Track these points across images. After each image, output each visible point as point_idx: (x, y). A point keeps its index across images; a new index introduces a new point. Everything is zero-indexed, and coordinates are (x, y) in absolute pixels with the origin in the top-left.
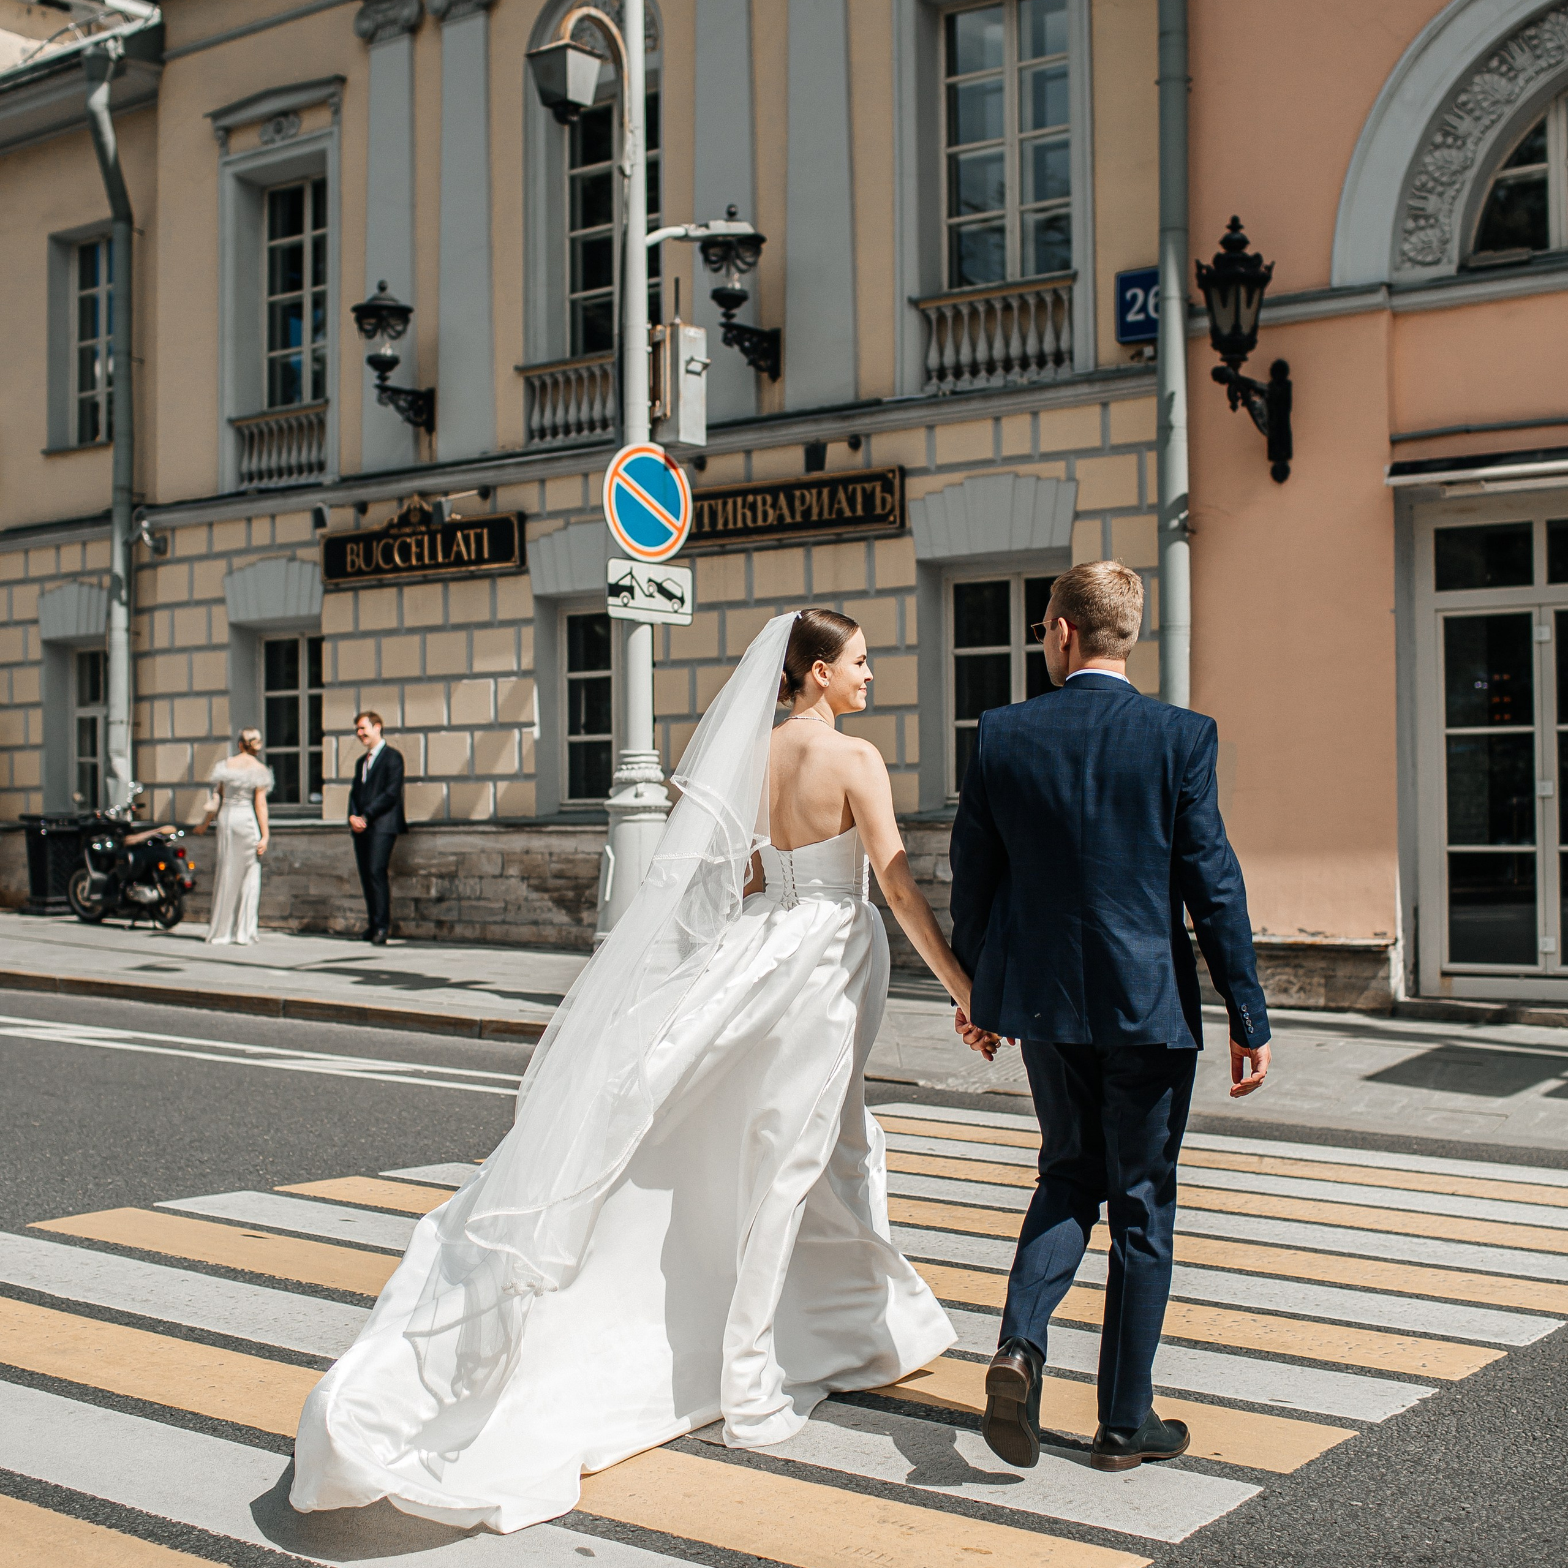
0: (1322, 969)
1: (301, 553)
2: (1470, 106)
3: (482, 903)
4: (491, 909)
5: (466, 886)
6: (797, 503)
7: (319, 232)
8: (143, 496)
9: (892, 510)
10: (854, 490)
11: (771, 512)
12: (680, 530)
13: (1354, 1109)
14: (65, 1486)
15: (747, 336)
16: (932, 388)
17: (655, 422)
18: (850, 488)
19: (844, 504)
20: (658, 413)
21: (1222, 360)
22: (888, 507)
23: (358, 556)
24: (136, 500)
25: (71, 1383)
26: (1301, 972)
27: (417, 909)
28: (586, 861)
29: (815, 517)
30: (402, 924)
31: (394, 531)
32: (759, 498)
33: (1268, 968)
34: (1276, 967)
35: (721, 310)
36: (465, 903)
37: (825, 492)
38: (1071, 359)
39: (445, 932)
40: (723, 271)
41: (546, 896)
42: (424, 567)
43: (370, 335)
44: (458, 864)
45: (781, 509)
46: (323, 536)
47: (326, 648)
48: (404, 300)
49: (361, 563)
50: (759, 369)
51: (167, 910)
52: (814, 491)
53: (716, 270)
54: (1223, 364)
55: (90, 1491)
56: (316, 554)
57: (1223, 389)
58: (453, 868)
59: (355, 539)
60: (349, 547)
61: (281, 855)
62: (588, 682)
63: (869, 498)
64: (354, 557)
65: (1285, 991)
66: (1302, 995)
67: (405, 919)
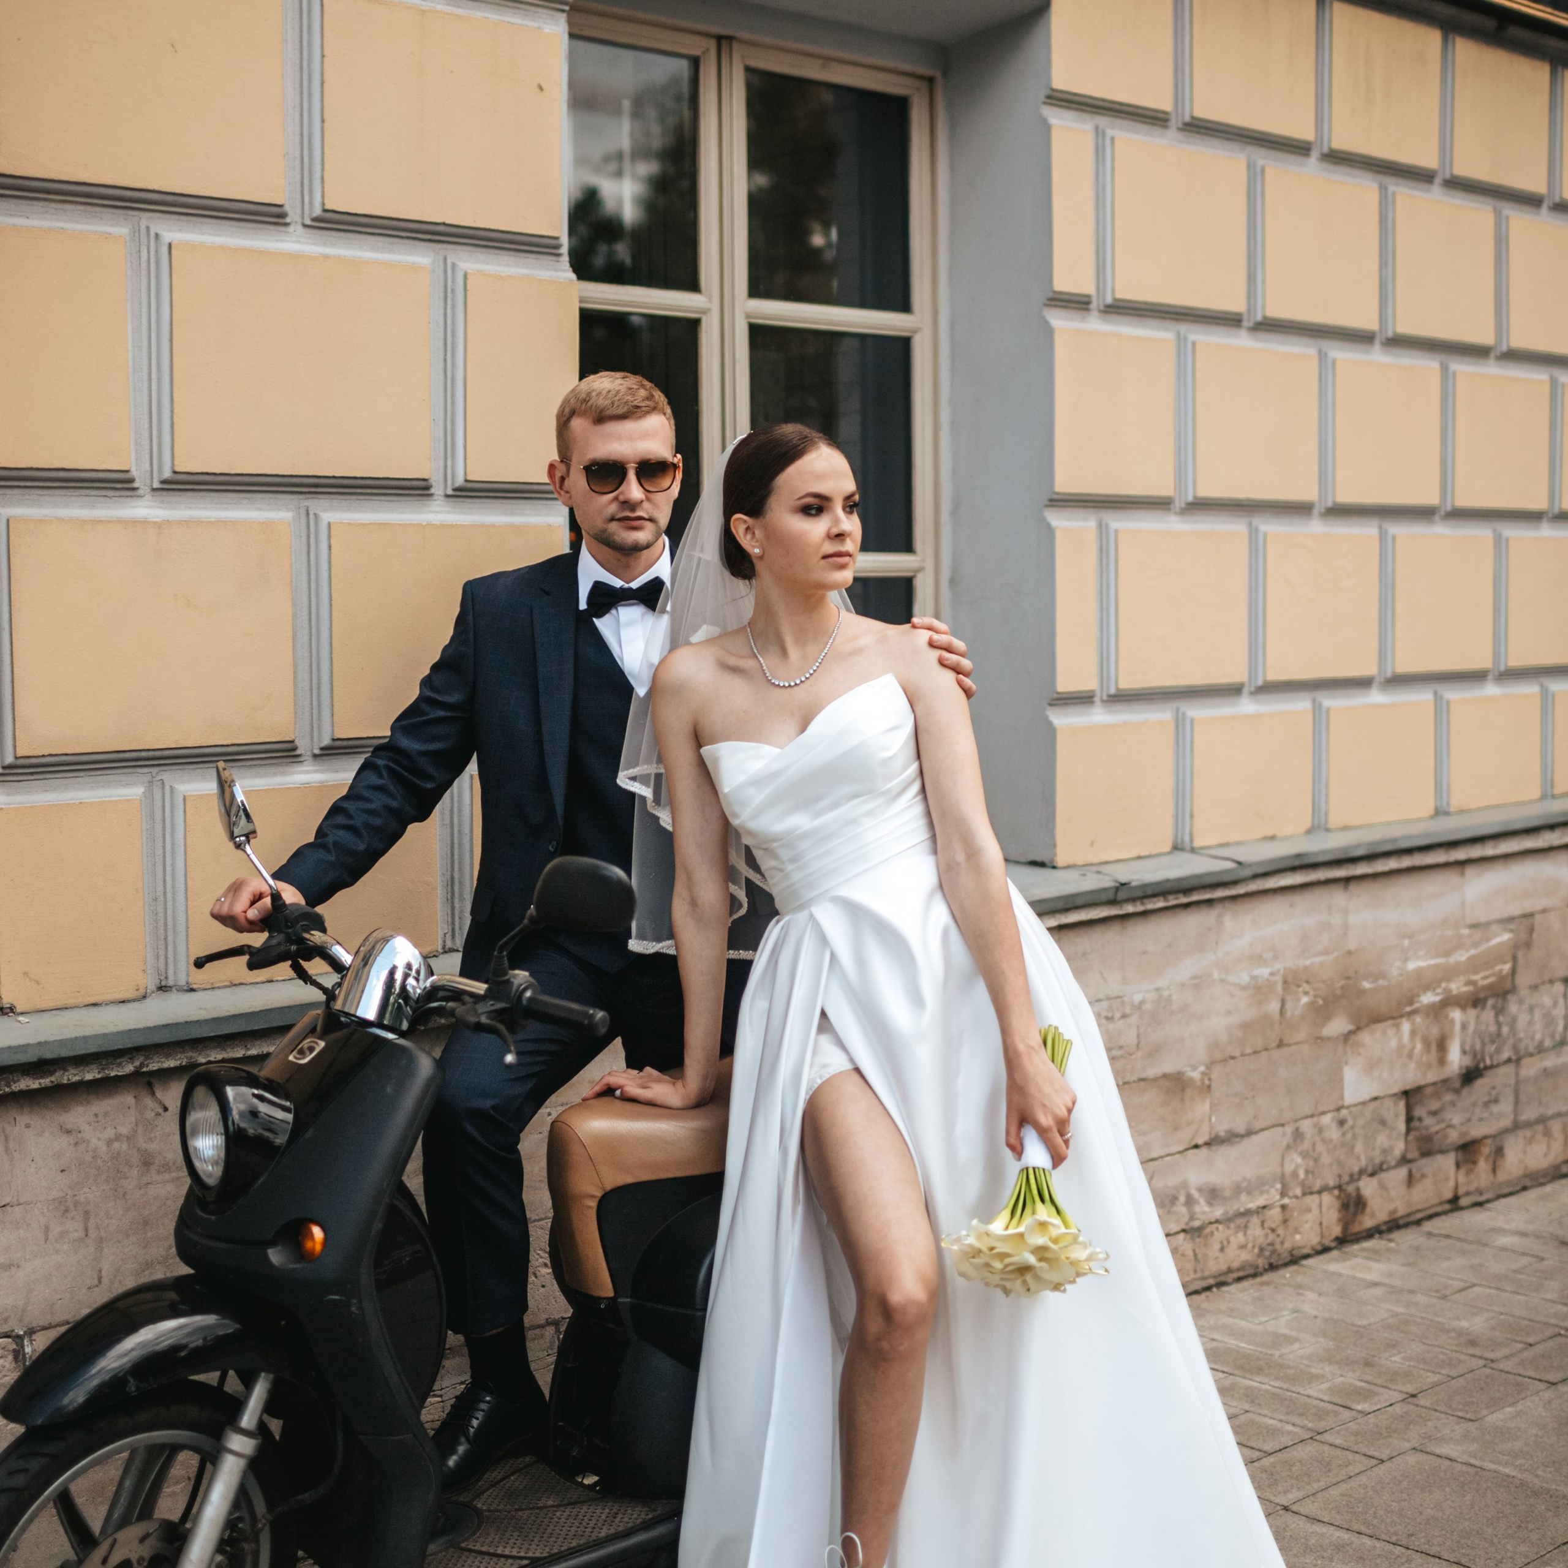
5: (1533, 1016)
36: (1527, 1069)
58: (1507, 967)
67: (1376, 1171)
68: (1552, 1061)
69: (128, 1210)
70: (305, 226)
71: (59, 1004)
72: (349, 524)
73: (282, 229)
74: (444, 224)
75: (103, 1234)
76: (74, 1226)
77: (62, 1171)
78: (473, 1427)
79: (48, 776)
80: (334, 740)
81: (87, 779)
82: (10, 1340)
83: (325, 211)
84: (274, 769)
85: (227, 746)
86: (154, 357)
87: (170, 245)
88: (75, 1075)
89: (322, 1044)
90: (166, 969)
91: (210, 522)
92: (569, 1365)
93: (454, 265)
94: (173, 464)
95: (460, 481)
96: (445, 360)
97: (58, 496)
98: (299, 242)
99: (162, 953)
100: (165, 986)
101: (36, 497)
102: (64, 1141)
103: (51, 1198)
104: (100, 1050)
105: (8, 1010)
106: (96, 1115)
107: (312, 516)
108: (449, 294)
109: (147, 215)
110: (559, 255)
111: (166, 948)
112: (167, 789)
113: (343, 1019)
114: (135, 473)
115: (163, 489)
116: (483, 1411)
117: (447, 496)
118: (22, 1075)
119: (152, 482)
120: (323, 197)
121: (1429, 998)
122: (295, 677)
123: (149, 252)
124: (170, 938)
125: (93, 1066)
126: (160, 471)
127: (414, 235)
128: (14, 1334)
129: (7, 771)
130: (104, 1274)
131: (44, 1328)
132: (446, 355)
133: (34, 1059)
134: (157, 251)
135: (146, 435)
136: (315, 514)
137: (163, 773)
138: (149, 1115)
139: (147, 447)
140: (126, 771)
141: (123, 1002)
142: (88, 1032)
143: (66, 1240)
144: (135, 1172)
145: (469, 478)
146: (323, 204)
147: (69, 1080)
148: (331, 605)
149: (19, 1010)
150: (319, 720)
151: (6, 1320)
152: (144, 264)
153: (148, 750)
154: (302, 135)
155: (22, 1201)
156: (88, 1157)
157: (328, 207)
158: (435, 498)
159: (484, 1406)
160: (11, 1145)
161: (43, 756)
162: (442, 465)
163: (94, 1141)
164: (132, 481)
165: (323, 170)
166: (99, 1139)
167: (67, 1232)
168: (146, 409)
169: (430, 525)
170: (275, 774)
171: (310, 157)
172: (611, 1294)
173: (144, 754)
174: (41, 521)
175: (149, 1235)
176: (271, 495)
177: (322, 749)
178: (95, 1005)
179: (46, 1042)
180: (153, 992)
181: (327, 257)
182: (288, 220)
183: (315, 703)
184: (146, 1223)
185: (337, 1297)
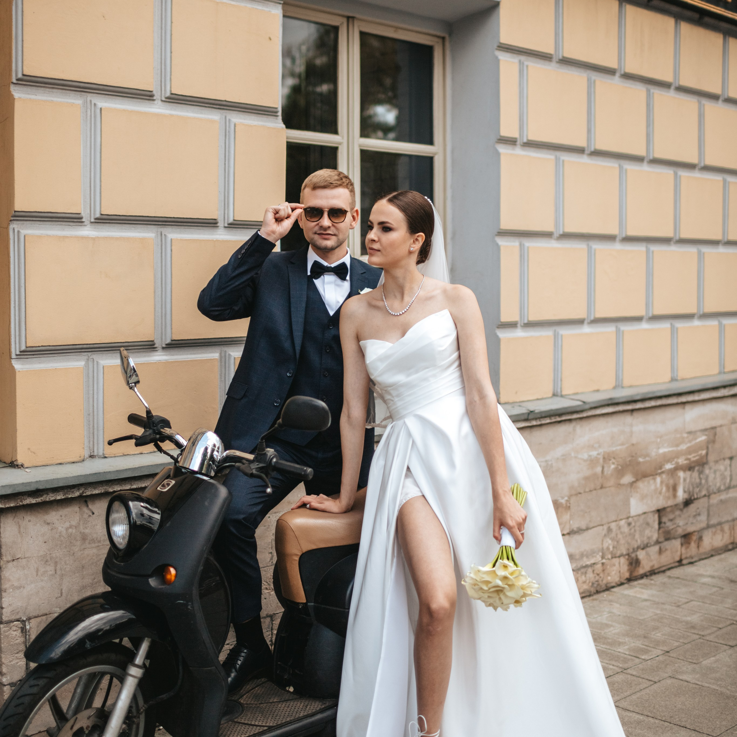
30: (641, 555)
67: (645, 547)
68: (723, 496)
69: (75, 561)
70: (162, 101)
71: (44, 463)
72: (181, 240)
73: (152, 102)
74: (226, 101)
75: (63, 572)
76: (50, 569)
77: (45, 542)
78: (238, 665)
79: (41, 356)
80: (172, 340)
81: (59, 358)
82: (19, 622)
83: (172, 94)
84: (144, 354)
85: (123, 343)
86: (92, 160)
87: (101, 109)
88: (52, 497)
89: (173, 482)
90: (93, 447)
91: (117, 238)
92: (283, 635)
93: (229, 120)
94: (101, 211)
95: (231, 220)
96: (225, 164)
97: (48, 225)
98: (159, 108)
99: (92, 439)
100: (93, 456)
101: (38, 225)
102: (45, 529)
103: (39, 555)
104: (64, 485)
105: (21, 466)
106: (61, 516)
107: (163, 236)
108: (227, 133)
109: (91, 95)
110: (277, 116)
111: (94, 438)
112: (95, 362)
113: (183, 470)
114: (83, 214)
115: (96, 222)
116: (243, 657)
117: (225, 227)
118: (28, 497)
119: (91, 219)
120: (171, 87)
121: (669, 466)
122: (155, 311)
123: (91, 112)
124: (95, 433)
125: (61, 493)
126: (94, 214)
127: (212, 106)
128: (21, 620)
129: (22, 353)
130: (63, 591)
131: (35, 617)
132: (225, 161)
133: (34, 489)
134: (95, 112)
135: (88, 197)
136: (165, 235)
137: (93, 355)
138: (86, 516)
139: (89, 202)
140: (76, 354)
141: (74, 463)
142: (59, 476)
143: (46, 575)
144: (79, 543)
145: (235, 219)
146: (171, 91)
147: (49, 499)
148: (172, 277)
149: (25, 466)
150: (165, 331)
151: (18, 613)
152: (89, 118)
153: (87, 344)
154: (161, 59)
155: (26, 556)
156: (57, 536)
157: (173, 92)
158: (219, 228)
159: (243, 654)
160: (22, 529)
161: (39, 346)
162: (223, 213)
163: (60, 528)
164: (81, 218)
165: (171, 75)
166: (62, 527)
167: (47, 571)
168: (88, 185)
169: (217, 241)
170: (145, 356)
171: (165, 69)
172: (305, 601)
173: (85, 346)
174: (39, 237)
175: (85, 573)
176: (145, 226)
177: (166, 345)
178: (60, 464)
179: (40, 481)
180: (87, 458)
181: (172, 115)
182: (155, 98)
183: (163, 323)
184: (83, 567)
185: (182, 602)
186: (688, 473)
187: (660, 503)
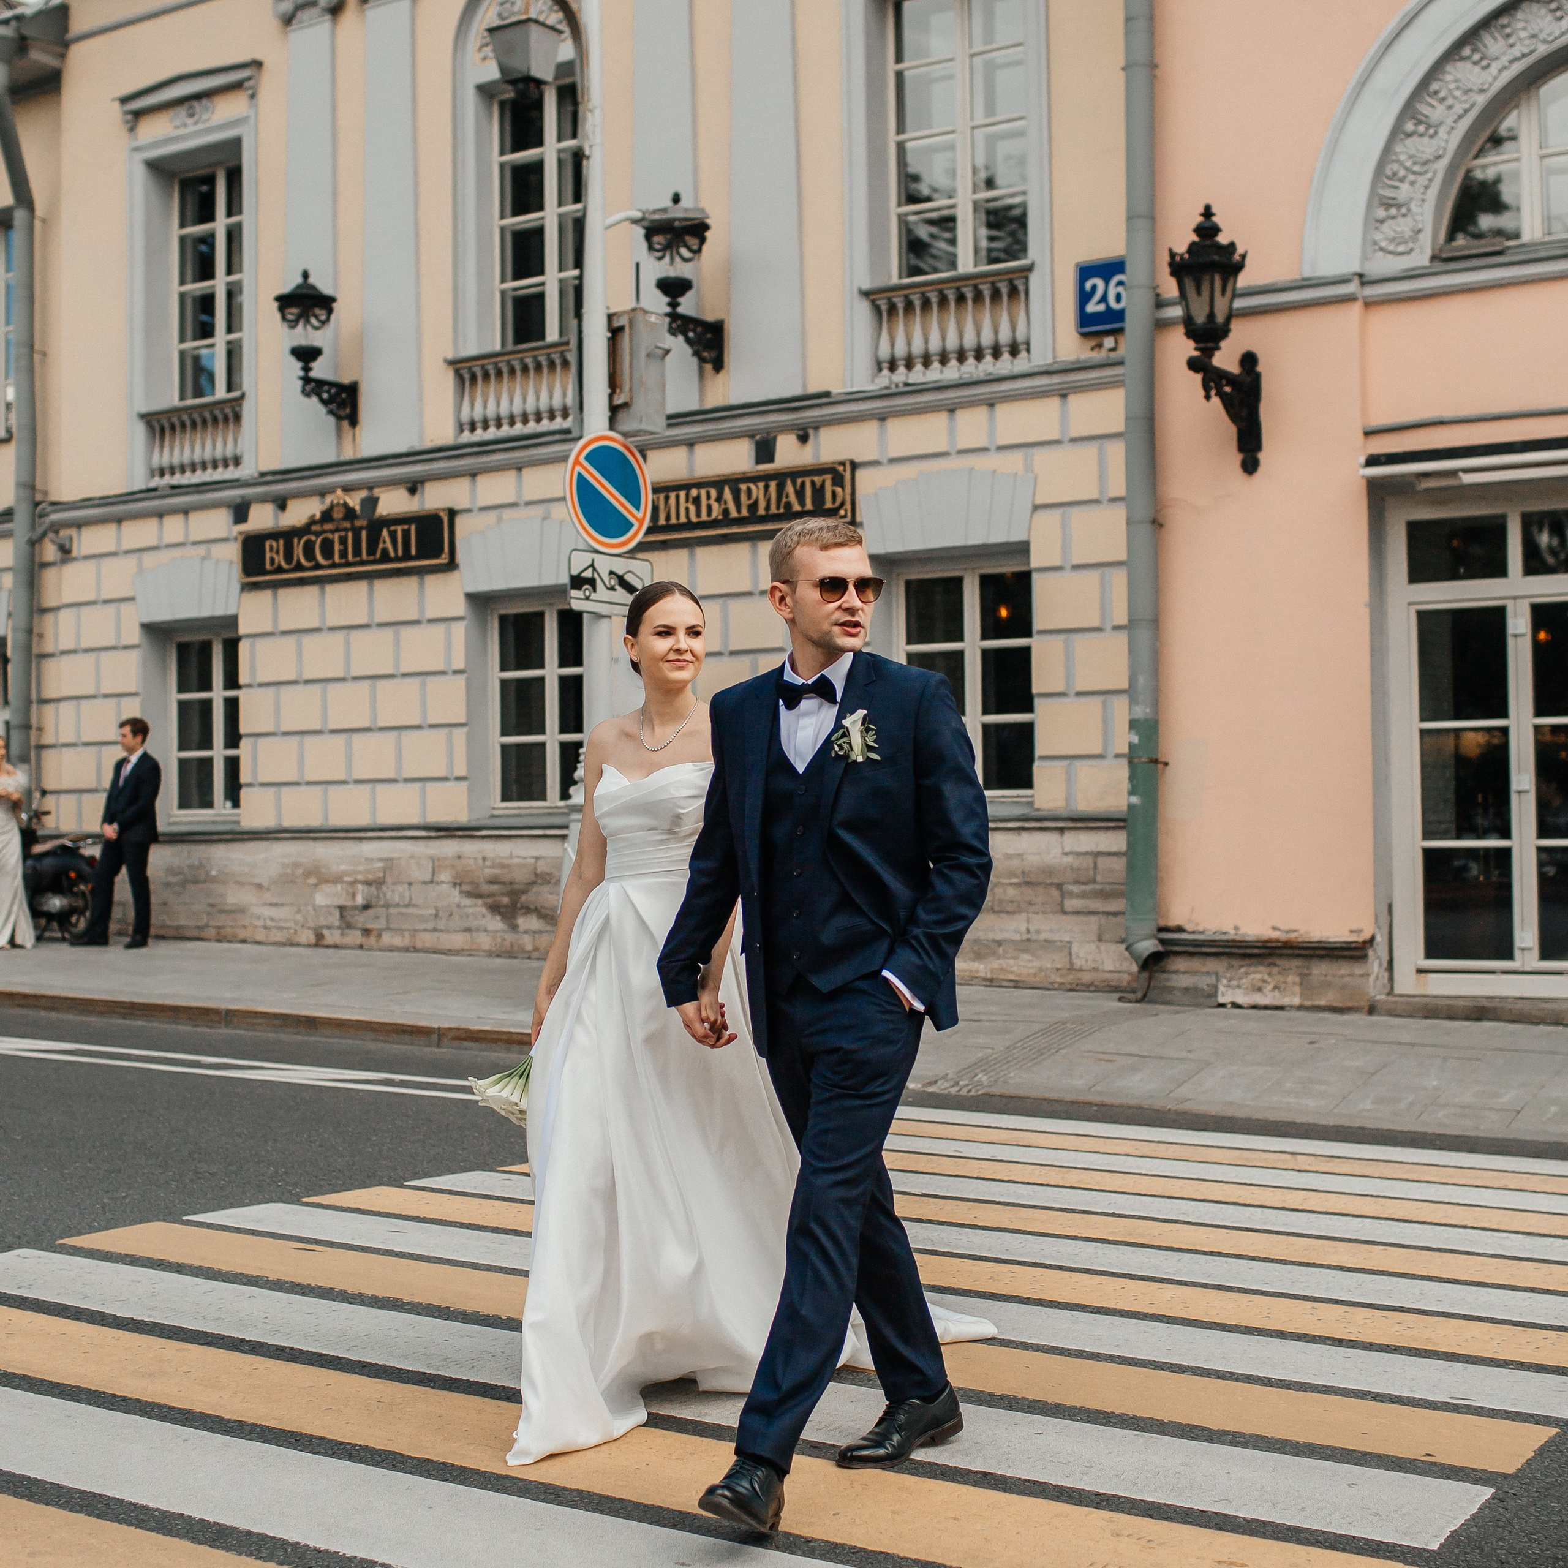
0: (1297, 967)
1: (218, 550)
2: (1442, 94)
3: (411, 910)
4: (422, 915)
5: (394, 893)
6: (743, 497)
7: (234, 219)
8: (46, 493)
9: (842, 504)
10: (803, 484)
11: (715, 506)
12: (641, 521)
13: (1361, 1106)
14: (212, 1520)
15: (691, 326)
16: (884, 379)
17: (615, 410)
18: (799, 481)
19: (793, 498)
20: (619, 400)
21: (1196, 349)
22: (839, 501)
23: (278, 552)
24: (39, 497)
25: (171, 1408)
26: (1275, 970)
27: (342, 916)
28: (521, 866)
29: (761, 511)
30: (326, 932)
31: (314, 528)
32: (703, 492)
33: (1241, 966)
34: (1250, 965)
35: (667, 300)
36: (392, 910)
37: (773, 485)
38: (1028, 351)
39: (372, 940)
40: (667, 259)
41: (480, 902)
42: (348, 564)
43: (293, 324)
44: (384, 870)
45: (726, 503)
46: (241, 533)
47: (244, 648)
48: (326, 289)
49: (280, 560)
50: (702, 360)
51: (78, 921)
52: (761, 485)
53: (660, 259)
54: (1196, 353)
55: (243, 1525)
56: (232, 552)
57: (1198, 377)
58: (381, 875)
59: (275, 535)
60: (268, 544)
61: (196, 863)
62: (520, 682)
63: (818, 492)
64: (274, 553)
65: (1260, 989)
66: (1276, 992)
67: (329, 928)
68: (403, 910)
121: (349, 879)
186: (366, 888)
187: (342, 902)
